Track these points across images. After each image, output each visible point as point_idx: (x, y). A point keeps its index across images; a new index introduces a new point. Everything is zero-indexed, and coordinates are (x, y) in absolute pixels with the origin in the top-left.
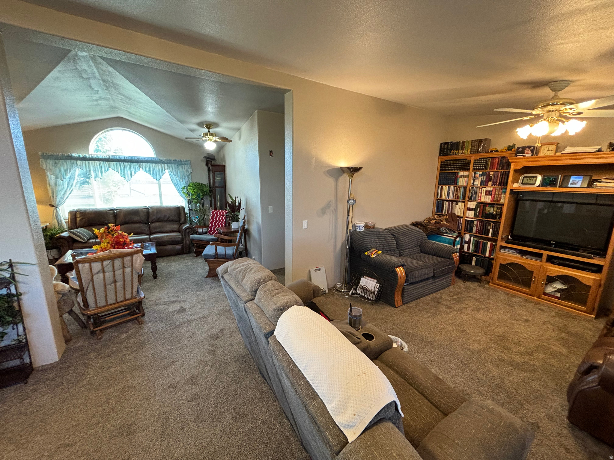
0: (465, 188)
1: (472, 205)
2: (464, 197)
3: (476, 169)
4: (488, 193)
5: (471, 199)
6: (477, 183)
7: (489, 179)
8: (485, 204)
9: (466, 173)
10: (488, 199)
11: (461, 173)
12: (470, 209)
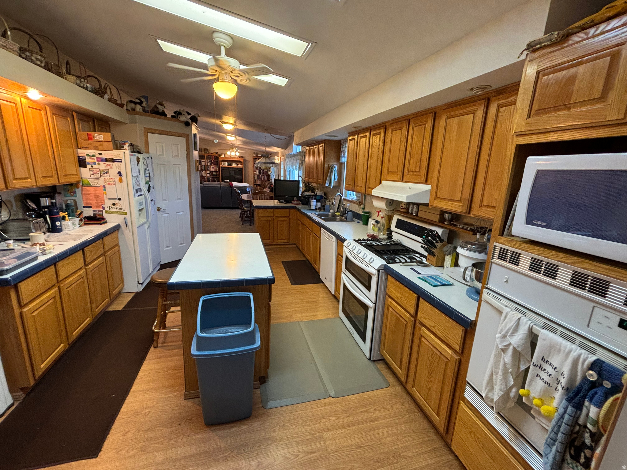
0: (205, 166)
1: (208, 172)
2: (205, 169)
3: (207, 159)
4: (213, 168)
5: (208, 170)
6: (209, 164)
7: (212, 163)
8: (213, 172)
9: (204, 160)
10: (213, 170)
11: (202, 160)
12: (208, 174)
